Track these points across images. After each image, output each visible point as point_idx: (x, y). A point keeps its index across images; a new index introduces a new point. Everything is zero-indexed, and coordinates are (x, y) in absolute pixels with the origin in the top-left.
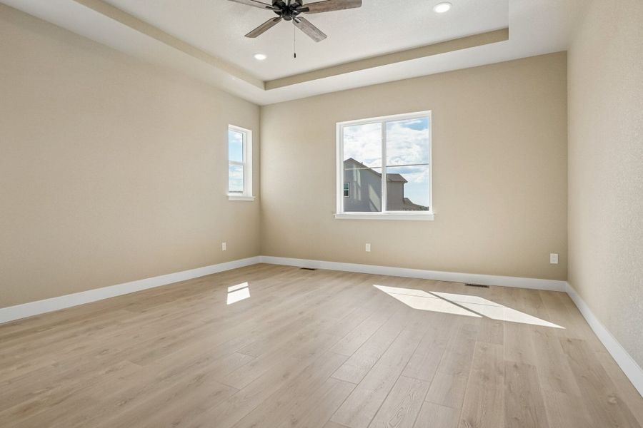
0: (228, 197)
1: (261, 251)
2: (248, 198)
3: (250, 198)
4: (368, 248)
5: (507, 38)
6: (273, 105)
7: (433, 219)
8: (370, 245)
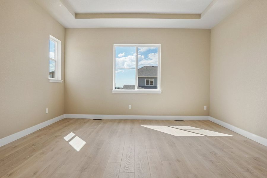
0: (49, 80)
1: (65, 111)
2: (58, 80)
3: (60, 80)
4: (130, 107)
5: (200, 19)
6: (74, 29)
7: (161, 93)
8: (131, 106)
